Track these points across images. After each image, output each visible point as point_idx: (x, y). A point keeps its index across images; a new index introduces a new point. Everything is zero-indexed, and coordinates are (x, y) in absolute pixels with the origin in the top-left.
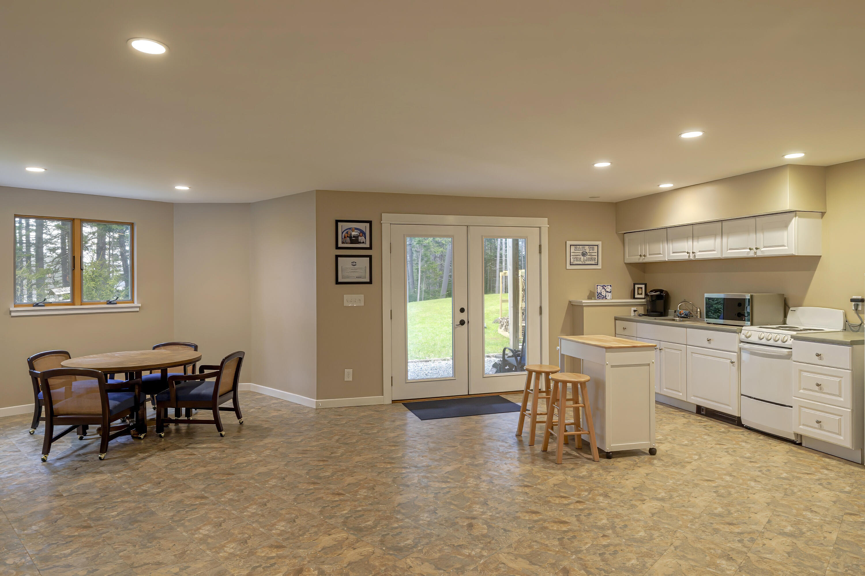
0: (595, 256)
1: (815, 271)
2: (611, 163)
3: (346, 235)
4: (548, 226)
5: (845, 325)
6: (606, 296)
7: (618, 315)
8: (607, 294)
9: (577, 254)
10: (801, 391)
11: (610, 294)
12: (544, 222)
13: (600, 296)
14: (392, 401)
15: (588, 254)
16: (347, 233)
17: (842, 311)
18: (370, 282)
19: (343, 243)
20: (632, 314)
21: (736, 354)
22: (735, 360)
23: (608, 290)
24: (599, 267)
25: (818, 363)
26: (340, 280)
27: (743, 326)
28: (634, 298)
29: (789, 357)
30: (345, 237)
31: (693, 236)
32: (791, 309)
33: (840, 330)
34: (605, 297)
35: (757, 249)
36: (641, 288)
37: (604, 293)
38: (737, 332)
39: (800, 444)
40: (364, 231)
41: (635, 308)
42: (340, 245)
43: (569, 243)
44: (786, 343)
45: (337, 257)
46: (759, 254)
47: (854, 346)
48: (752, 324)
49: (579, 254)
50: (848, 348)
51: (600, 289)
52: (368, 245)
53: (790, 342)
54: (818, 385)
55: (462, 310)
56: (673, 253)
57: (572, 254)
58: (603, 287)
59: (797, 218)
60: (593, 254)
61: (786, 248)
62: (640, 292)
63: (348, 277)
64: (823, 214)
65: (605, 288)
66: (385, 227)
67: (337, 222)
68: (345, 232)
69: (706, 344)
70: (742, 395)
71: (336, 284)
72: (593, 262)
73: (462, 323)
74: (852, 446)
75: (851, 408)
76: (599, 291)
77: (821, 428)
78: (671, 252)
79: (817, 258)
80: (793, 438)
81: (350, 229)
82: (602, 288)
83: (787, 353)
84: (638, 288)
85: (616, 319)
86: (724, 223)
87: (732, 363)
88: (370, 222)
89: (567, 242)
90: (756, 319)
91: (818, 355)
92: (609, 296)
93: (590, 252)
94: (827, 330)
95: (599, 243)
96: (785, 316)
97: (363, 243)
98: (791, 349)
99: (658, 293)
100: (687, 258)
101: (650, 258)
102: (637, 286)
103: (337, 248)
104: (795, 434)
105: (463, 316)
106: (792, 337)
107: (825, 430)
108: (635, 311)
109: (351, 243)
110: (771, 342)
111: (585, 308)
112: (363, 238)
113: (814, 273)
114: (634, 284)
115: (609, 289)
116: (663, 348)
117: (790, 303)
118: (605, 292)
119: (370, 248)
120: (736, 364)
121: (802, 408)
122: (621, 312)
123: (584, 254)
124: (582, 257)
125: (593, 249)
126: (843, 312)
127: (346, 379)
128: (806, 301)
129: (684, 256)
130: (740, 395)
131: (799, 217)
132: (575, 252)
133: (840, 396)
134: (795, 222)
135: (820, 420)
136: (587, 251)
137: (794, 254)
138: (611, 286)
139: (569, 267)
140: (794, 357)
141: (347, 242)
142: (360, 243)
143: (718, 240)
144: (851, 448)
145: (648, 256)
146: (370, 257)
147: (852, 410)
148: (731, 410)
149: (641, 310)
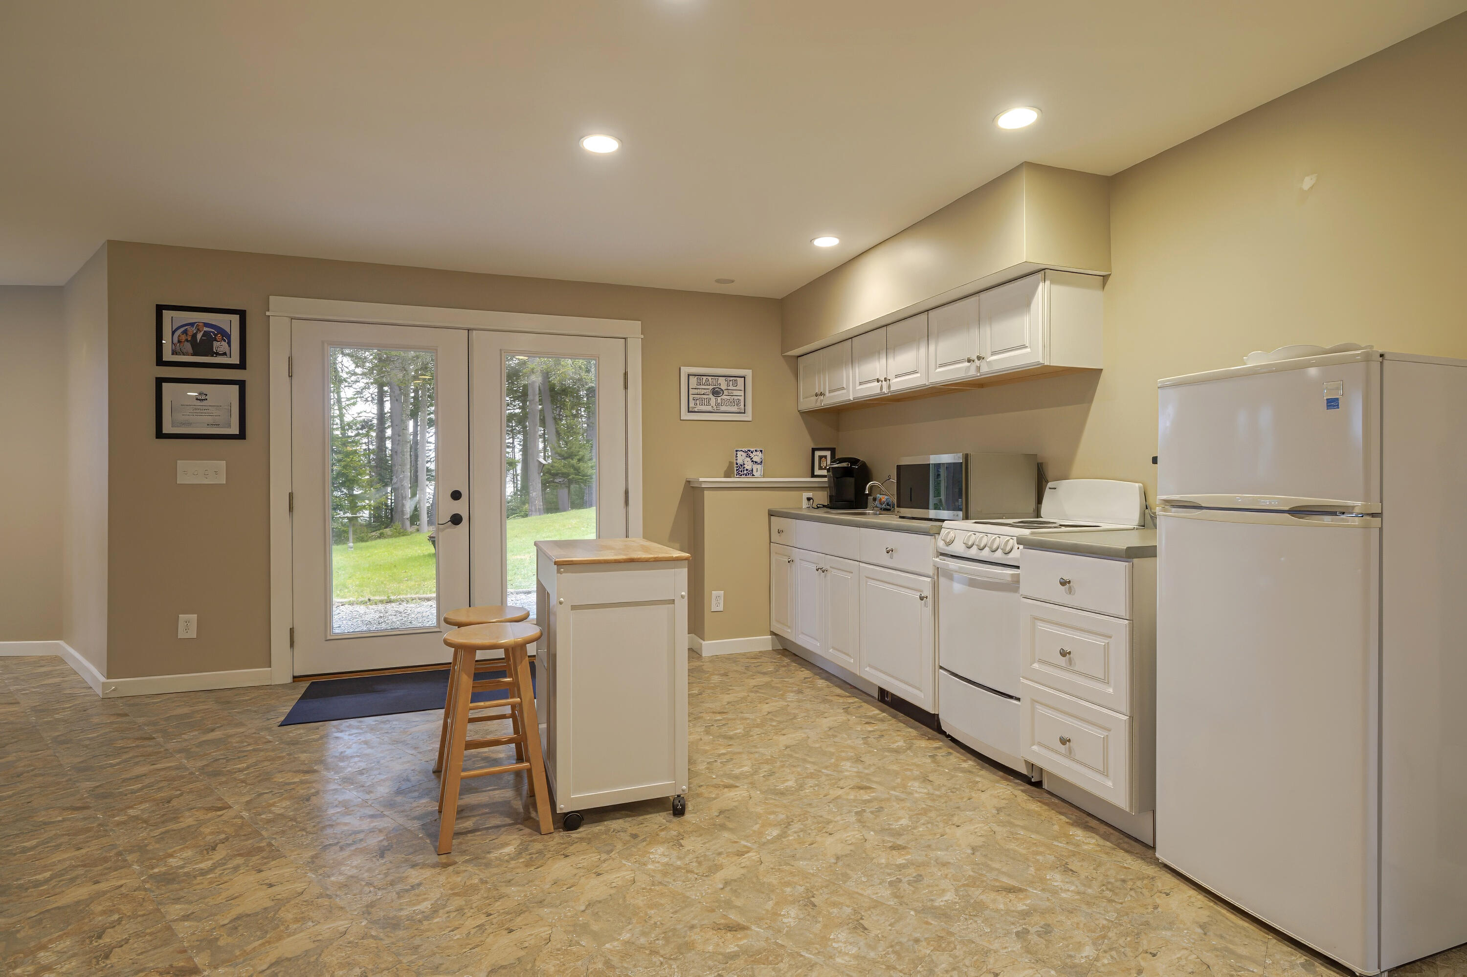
0: (739, 397)
1: (1091, 401)
2: (620, 140)
3: (183, 337)
4: (642, 336)
5: (1143, 515)
6: (752, 470)
7: (776, 507)
8: (755, 467)
9: (703, 392)
10: (1036, 666)
11: (759, 467)
12: (633, 328)
13: (741, 470)
14: (294, 677)
15: (726, 392)
16: (185, 332)
17: (1137, 485)
18: (242, 435)
19: (174, 353)
20: (805, 504)
21: (929, 580)
22: (928, 592)
23: (755, 459)
24: (748, 417)
25: (1065, 602)
26: (167, 429)
27: (943, 521)
28: (813, 476)
29: (1013, 586)
30: (179, 342)
31: (889, 348)
32: (1050, 485)
33: (1132, 527)
34: (751, 473)
35: (979, 358)
36: (825, 457)
37: (748, 466)
38: (931, 532)
39: (1038, 784)
40: (228, 331)
41: (810, 495)
42: (167, 356)
43: (685, 370)
44: (1011, 555)
45: (160, 381)
46: (986, 369)
47: (1135, 560)
48: (966, 517)
49: (705, 391)
50: (1121, 566)
51: (741, 458)
52: (235, 359)
53: (1017, 554)
54: (1064, 653)
55: (456, 495)
56: (861, 384)
57: (691, 391)
58: (748, 454)
59: (1048, 283)
60: (735, 393)
61: (1028, 350)
62: (823, 464)
63: (188, 424)
64: (1105, 278)
65: (751, 455)
66: (278, 328)
67: (160, 309)
68: (182, 329)
69: (885, 560)
70: (941, 668)
71: (157, 437)
72: (735, 409)
73: (456, 520)
74: (1131, 806)
75: (1128, 714)
76: (740, 461)
77: (1070, 755)
78: (858, 383)
79: (1095, 374)
80: (1023, 770)
81: (192, 324)
82: (744, 455)
83: (1009, 579)
84: (821, 457)
85: (771, 514)
86: (931, 313)
87: (922, 598)
88: (242, 314)
89: (682, 368)
90: (974, 506)
91: (1063, 583)
92: (758, 470)
93: (729, 388)
94: (1105, 526)
95: (748, 373)
96: (1039, 501)
97: (225, 354)
98: (1018, 567)
99: (844, 465)
100: (879, 391)
101: (833, 399)
102: (818, 454)
103: (160, 362)
104: (1026, 762)
105: (460, 507)
106: (1020, 541)
107: (1078, 762)
108: (809, 499)
109: (194, 354)
110: (985, 554)
111: (706, 492)
112: (225, 344)
113: (1091, 405)
114: (814, 450)
115: (757, 457)
116: (828, 568)
117: (1050, 472)
118: (750, 463)
119: (242, 365)
120: (930, 600)
121: (1038, 707)
122: (779, 500)
123: (716, 393)
124: (713, 398)
125: (735, 384)
126: (1140, 488)
127: (182, 634)
128: (1076, 469)
129: (872, 389)
130: (937, 667)
131: (1052, 282)
132: (699, 387)
133: (1106, 681)
134: (1043, 291)
135: (1066, 736)
136: (723, 387)
137: (1041, 362)
138: (761, 451)
139: (685, 416)
140: (1024, 589)
141: (184, 351)
142: (217, 354)
143: (923, 350)
144: (1128, 810)
145: (827, 394)
146: (242, 384)
147: (1131, 718)
148: (922, 700)
149: (822, 497)
